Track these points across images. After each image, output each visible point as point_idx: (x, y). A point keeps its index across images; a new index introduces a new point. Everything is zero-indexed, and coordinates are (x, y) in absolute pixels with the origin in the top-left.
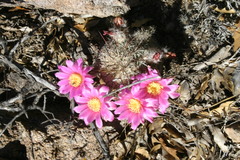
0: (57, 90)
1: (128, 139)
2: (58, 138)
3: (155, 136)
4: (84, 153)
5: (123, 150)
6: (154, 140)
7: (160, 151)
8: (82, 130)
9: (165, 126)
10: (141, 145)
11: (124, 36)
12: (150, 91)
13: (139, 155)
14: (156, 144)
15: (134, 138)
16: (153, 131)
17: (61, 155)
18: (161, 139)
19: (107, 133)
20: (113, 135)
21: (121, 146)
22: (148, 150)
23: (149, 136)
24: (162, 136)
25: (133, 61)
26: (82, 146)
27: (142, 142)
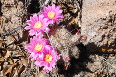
0: (45, 5)
1: (15, 46)
2: (16, 7)
3: (18, 61)
4: (7, 22)
5: (8, 44)
6: (15, 60)
7: (9, 64)
8: (21, 20)
9: (24, 66)
10: (12, 54)
11: (75, 41)
12: (47, 56)
13: (6, 53)
14: (13, 61)
15: (16, 49)
16: (20, 59)
17: (6, 9)
18: (16, 64)
19: (18, 34)
20: (17, 38)
21: (11, 43)
22: (9, 57)
23: (18, 58)
24: (18, 65)
25: (62, 46)
26: (12, 20)
27: (14, 54)
